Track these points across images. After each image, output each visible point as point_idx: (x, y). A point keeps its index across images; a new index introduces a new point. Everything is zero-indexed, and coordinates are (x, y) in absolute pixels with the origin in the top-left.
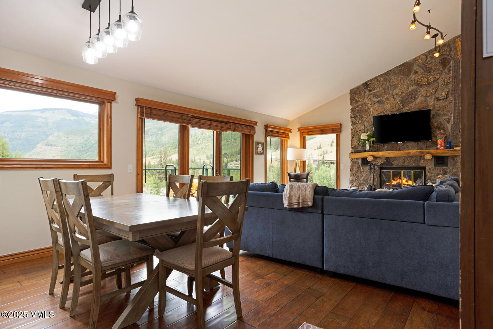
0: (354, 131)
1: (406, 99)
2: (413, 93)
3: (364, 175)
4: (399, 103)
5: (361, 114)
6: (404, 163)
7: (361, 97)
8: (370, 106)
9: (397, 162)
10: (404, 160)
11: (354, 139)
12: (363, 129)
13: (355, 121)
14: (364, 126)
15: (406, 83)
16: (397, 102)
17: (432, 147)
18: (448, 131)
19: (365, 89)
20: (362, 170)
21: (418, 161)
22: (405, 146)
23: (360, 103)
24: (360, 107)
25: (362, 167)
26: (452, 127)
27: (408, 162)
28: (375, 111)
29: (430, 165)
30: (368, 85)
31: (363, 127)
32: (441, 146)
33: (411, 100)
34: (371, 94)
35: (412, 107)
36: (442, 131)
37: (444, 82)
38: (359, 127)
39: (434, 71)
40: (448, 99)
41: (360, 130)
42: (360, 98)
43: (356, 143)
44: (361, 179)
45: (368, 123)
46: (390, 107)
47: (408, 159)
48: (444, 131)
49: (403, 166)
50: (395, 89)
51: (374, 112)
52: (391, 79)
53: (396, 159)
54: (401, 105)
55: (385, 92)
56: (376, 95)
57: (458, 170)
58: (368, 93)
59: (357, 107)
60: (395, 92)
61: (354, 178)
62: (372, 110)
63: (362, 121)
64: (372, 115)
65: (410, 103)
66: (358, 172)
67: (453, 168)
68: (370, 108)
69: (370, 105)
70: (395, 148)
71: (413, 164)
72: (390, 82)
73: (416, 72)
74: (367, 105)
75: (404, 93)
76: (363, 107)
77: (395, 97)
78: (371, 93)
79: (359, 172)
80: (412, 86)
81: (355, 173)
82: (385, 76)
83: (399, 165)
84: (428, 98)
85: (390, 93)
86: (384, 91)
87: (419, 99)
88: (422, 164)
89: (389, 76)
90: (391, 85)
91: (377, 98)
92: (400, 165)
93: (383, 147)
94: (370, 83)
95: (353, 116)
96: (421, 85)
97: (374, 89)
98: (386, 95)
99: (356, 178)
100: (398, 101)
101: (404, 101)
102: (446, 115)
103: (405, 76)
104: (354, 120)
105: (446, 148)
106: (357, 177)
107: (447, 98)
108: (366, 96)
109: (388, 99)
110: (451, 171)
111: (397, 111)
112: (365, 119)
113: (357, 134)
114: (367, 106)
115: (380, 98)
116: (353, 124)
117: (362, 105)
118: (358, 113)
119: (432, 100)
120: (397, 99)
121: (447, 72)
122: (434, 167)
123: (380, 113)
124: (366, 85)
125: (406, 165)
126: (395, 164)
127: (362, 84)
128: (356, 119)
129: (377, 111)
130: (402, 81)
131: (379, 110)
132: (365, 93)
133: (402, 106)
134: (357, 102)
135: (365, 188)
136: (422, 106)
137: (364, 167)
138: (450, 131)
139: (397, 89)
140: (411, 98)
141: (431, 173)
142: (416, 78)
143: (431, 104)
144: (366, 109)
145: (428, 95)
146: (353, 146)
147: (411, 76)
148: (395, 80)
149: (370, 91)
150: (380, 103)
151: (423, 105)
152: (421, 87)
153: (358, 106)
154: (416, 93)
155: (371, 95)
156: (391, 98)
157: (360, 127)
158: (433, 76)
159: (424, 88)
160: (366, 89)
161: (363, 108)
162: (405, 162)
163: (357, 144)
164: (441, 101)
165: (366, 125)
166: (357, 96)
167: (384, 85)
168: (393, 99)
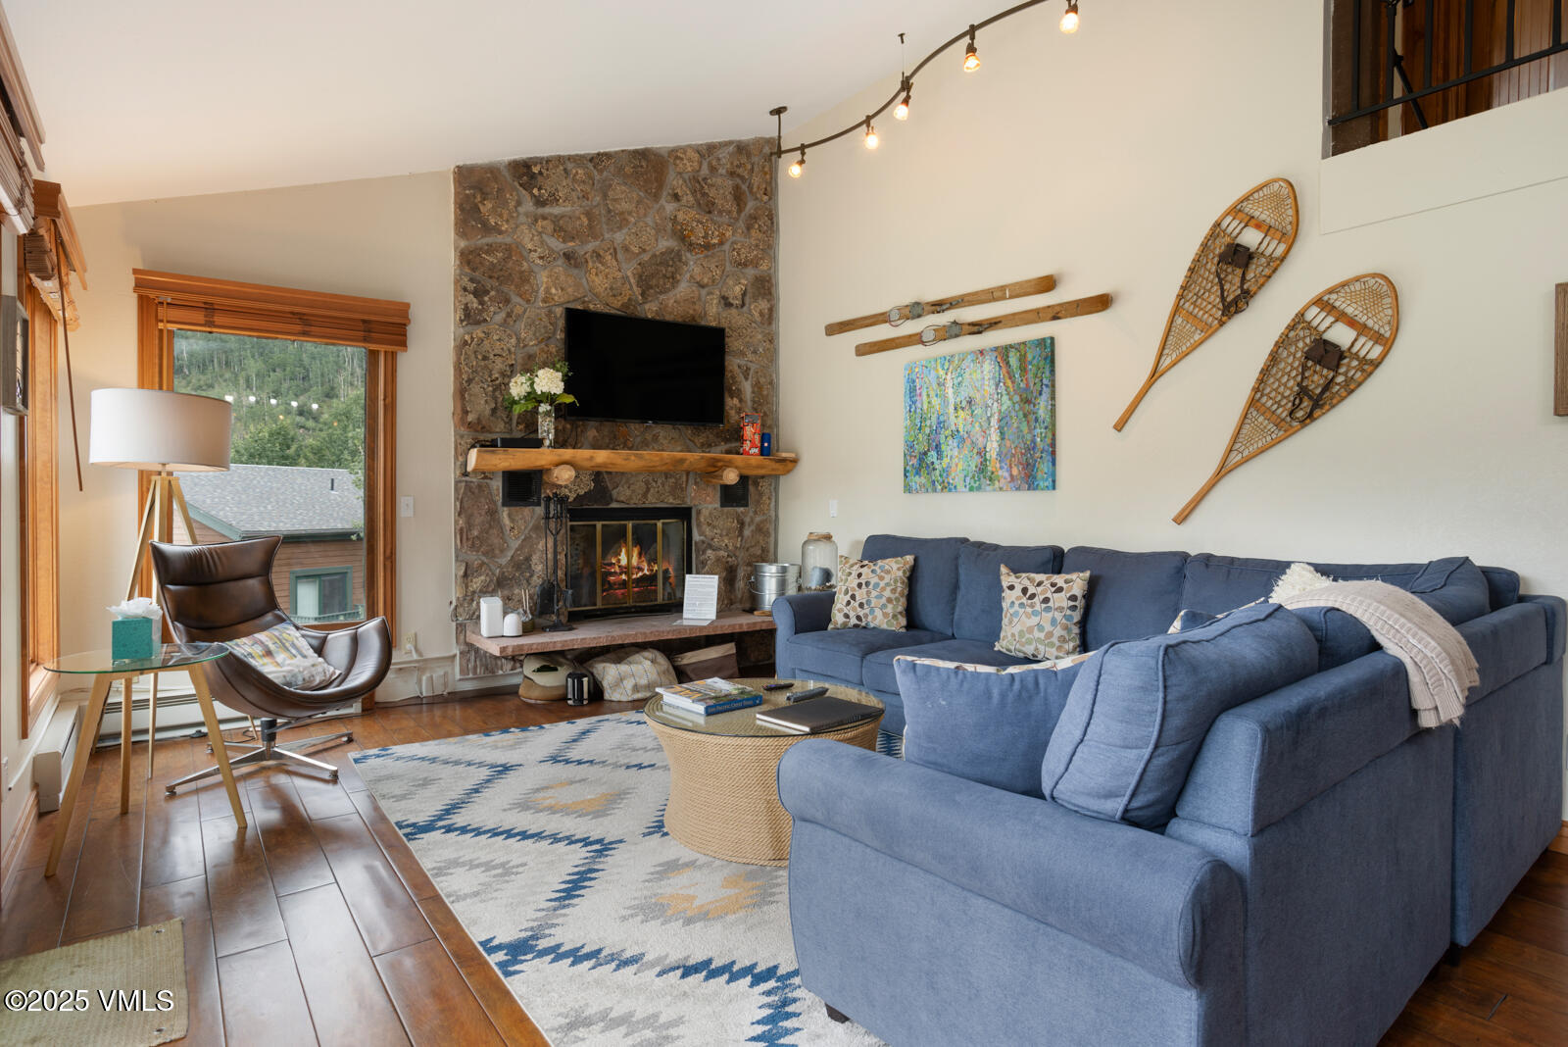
0: (475, 352)
1: (652, 276)
2: (671, 263)
3: (515, 544)
4: (632, 281)
5: (505, 288)
6: (645, 495)
7: (505, 217)
8: (538, 261)
9: (628, 492)
10: (647, 483)
11: (475, 388)
12: (509, 350)
13: (481, 312)
14: (518, 339)
15: (649, 220)
16: (627, 277)
17: (716, 445)
18: (746, 402)
19: (521, 185)
20: (506, 521)
21: (682, 488)
22: (649, 437)
23: (499, 239)
24: (500, 255)
25: (504, 514)
26: (753, 392)
27: (658, 492)
28: (556, 289)
29: (711, 503)
30: (533, 176)
31: (513, 341)
32: (753, 446)
33: (665, 284)
34: (544, 218)
35: (667, 306)
36: (736, 401)
37: (739, 254)
38: (495, 337)
39: (720, 212)
40: (745, 308)
41: (496, 352)
42: (501, 216)
43: (481, 406)
44: (503, 561)
45: (533, 328)
46: (606, 289)
47: (656, 482)
48: (741, 401)
49: (643, 506)
50: (620, 228)
51: (553, 291)
52: (611, 185)
53: (624, 481)
54: (637, 291)
55: (590, 227)
56: (561, 229)
57: (765, 517)
58: (528, 206)
59: (487, 252)
60: (619, 237)
61: (475, 558)
62: (545, 280)
63: (509, 315)
64: (544, 301)
65: (661, 293)
66: (491, 531)
67: (755, 512)
68: (536, 269)
69: (541, 258)
70: (622, 440)
71: (671, 501)
72: (605, 196)
73: (676, 197)
74: (525, 254)
75: (644, 251)
76: (510, 257)
77: (620, 256)
78: (541, 211)
79: (494, 531)
80: (667, 240)
81: (481, 532)
82: (590, 166)
83: (632, 502)
84: (704, 292)
85: (607, 236)
86: (589, 220)
87: (683, 289)
88: (693, 498)
89: (601, 172)
90: (609, 211)
91: (564, 242)
92: (636, 502)
93: (582, 431)
94: (541, 173)
95: (471, 286)
96: (691, 244)
97: (553, 199)
98: (595, 238)
99: (483, 558)
100: (629, 274)
101: (645, 280)
102: (743, 354)
103: (650, 194)
104: (475, 305)
105: (764, 452)
106: (485, 554)
107: (743, 305)
108: (522, 219)
109: (600, 255)
110: (752, 520)
111: (625, 306)
112: (520, 312)
113: (486, 367)
114: (527, 261)
115: (574, 244)
116: (469, 317)
117: (508, 250)
118: (491, 277)
119: (715, 302)
120: (624, 266)
121: (745, 231)
122: (720, 509)
123: (574, 301)
124: (526, 171)
125: (652, 501)
126: (624, 496)
127: (510, 164)
128: (482, 303)
129: (562, 289)
130: (642, 211)
131: (570, 290)
132: (519, 203)
133: (643, 294)
134: (487, 229)
135: (520, 594)
136: (691, 312)
137: (512, 508)
138: (749, 403)
139: (625, 231)
140: (665, 276)
141: (714, 527)
142: (681, 216)
143: (712, 314)
144: (523, 272)
145: (706, 280)
146: (470, 418)
147: (663, 201)
148: (624, 197)
149: (540, 202)
150: (572, 262)
151: (694, 310)
152: (690, 251)
153: (490, 249)
154: (678, 263)
155: (545, 222)
156: (610, 257)
157: (499, 340)
158: (719, 227)
159: (696, 253)
160: (524, 189)
161: (510, 264)
162: (648, 490)
163: (488, 412)
164: (734, 311)
165: (523, 335)
166: (489, 205)
167: (588, 199)
168: (615, 264)
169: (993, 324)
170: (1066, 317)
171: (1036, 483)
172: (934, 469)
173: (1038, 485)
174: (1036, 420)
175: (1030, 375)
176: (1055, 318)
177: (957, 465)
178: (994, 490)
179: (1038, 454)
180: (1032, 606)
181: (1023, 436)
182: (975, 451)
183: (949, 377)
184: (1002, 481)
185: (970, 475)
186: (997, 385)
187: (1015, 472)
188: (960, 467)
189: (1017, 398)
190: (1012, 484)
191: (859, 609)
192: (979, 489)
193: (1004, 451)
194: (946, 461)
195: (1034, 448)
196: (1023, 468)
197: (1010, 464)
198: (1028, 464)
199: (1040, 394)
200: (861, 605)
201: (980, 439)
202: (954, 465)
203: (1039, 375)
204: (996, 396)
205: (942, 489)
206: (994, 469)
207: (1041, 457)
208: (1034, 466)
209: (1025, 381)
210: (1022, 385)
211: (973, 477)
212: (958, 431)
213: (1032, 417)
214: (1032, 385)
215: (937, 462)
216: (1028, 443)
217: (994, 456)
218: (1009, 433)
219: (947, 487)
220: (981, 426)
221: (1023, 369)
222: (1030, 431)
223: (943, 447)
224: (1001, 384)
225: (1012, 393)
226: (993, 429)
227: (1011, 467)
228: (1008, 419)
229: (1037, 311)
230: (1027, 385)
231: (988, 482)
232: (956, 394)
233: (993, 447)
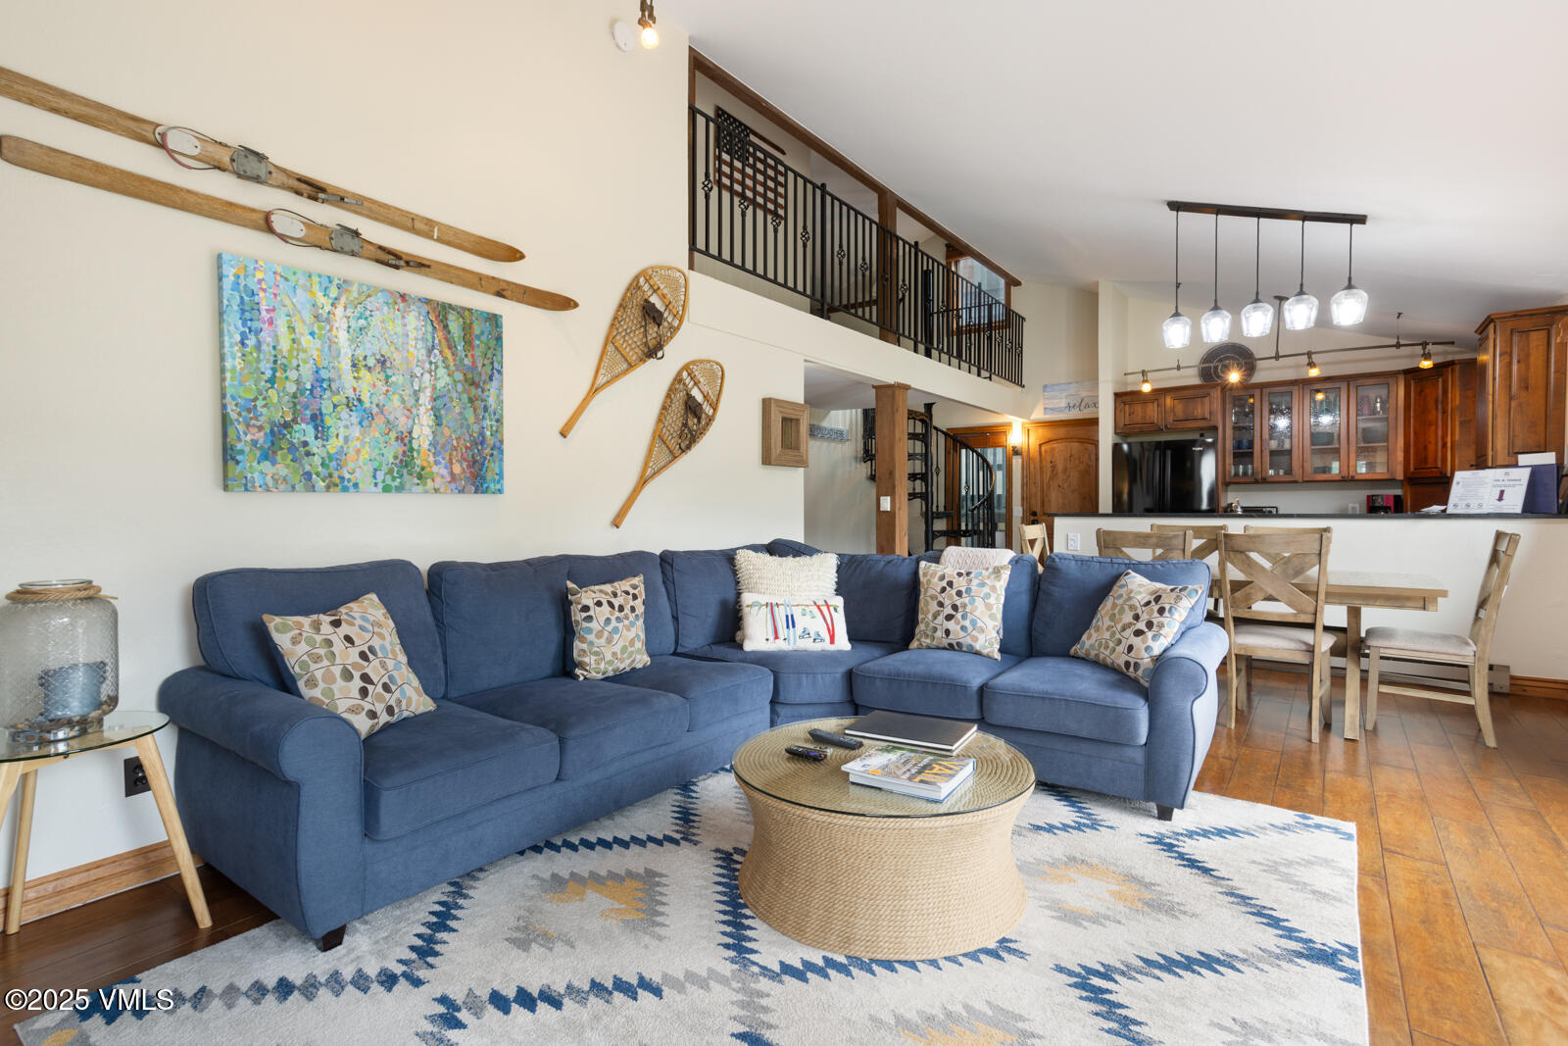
169: (420, 265)
170: (511, 299)
171: (485, 486)
172: (308, 454)
173: (487, 488)
174: (486, 409)
175: (478, 352)
176: (500, 294)
177: (358, 452)
178: (426, 492)
179: (488, 451)
180: (627, 618)
181: (468, 427)
182: (393, 435)
183: (339, 311)
184: (438, 480)
185: (385, 469)
186: (430, 351)
187: (457, 469)
188: (365, 455)
189: (459, 376)
190: (453, 486)
191: (387, 696)
192: (400, 489)
193: (442, 441)
194: (334, 445)
195: (482, 443)
196: (469, 466)
197: (451, 459)
198: (475, 462)
199: (491, 379)
200: (386, 688)
201: (403, 419)
202: (351, 451)
203: (489, 355)
204: (427, 366)
205: (328, 488)
206: (425, 464)
207: (492, 455)
208: (483, 464)
209: (470, 357)
210: (467, 362)
211: (390, 472)
212: (359, 400)
213: (478, 403)
214: (480, 365)
215: (315, 446)
216: (475, 435)
217: (426, 445)
218: (448, 418)
219: (337, 483)
220: (403, 401)
221: (469, 343)
222: (478, 420)
223: (328, 421)
224: (436, 351)
225: (452, 368)
226: (422, 409)
227: (452, 464)
228: (446, 399)
229: (480, 277)
230: (473, 363)
231: (416, 481)
232: (355, 342)
233: (423, 431)
